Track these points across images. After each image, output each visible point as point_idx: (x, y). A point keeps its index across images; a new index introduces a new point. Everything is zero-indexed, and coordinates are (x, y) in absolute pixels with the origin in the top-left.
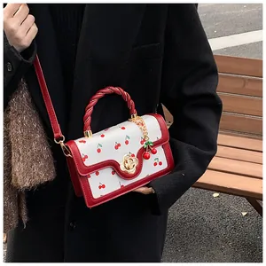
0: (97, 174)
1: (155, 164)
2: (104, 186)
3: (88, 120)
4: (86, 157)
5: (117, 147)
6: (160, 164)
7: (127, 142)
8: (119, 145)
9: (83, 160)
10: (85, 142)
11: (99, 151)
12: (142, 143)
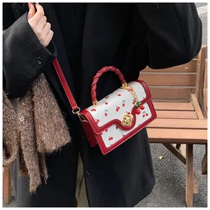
0: (106, 131)
1: (144, 116)
2: (112, 138)
3: (94, 94)
4: (98, 121)
5: (117, 110)
6: (147, 115)
7: (124, 105)
8: (119, 108)
9: (96, 123)
10: (95, 110)
11: (106, 115)
12: (134, 103)
